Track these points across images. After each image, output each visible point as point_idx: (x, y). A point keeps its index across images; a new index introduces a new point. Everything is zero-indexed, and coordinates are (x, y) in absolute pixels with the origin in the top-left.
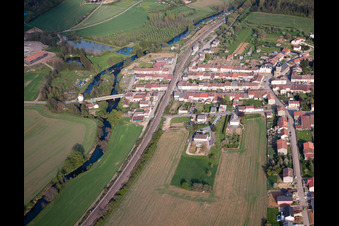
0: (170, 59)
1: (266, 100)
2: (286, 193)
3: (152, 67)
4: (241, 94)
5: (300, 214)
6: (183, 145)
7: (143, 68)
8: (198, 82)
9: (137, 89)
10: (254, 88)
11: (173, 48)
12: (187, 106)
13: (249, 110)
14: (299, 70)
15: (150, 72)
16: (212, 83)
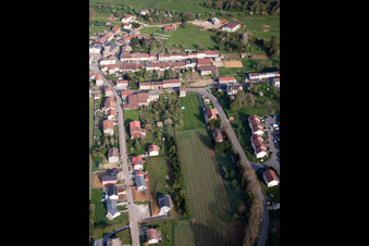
1: (94, 81)
2: (111, 173)
5: (124, 193)
14: (129, 49)
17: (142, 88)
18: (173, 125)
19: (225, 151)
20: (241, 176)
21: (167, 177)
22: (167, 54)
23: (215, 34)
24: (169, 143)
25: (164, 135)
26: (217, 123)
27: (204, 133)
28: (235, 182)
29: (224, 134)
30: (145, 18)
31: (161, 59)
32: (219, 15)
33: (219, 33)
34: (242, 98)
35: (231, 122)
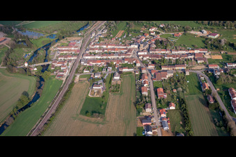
0: (78, 41)
1: (135, 64)
2: (147, 118)
3: (68, 46)
4: (120, 61)
5: (156, 130)
6: (87, 91)
7: (63, 46)
8: (95, 54)
9: (59, 59)
10: (128, 57)
11: (80, 34)
12: (88, 68)
13: (125, 70)
14: (154, 46)
15: (66, 49)
16: (103, 54)
17: (163, 69)
18: (183, 92)
19: (216, 109)
20: (227, 124)
21: (181, 123)
22: (177, 50)
23: (204, 40)
24: (181, 102)
25: (178, 97)
26: (209, 92)
27: (202, 97)
28: (223, 128)
29: (214, 98)
30: (163, 29)
31: (173, 52)
32: (206, 28)
33: (207, 39)
34: (224, 77)
35: (218, 91)
